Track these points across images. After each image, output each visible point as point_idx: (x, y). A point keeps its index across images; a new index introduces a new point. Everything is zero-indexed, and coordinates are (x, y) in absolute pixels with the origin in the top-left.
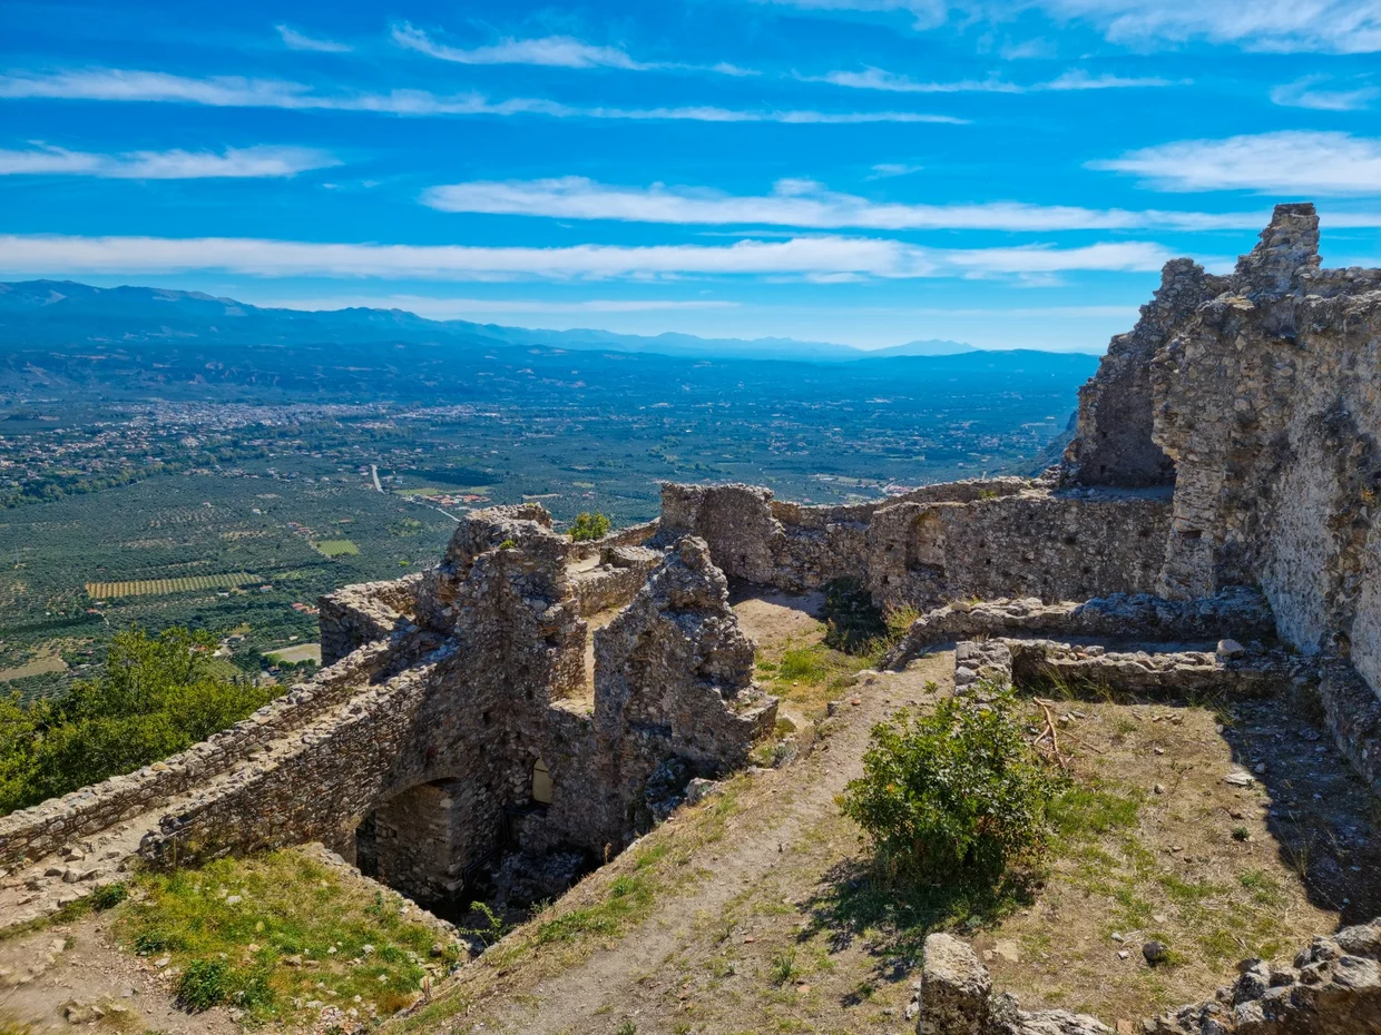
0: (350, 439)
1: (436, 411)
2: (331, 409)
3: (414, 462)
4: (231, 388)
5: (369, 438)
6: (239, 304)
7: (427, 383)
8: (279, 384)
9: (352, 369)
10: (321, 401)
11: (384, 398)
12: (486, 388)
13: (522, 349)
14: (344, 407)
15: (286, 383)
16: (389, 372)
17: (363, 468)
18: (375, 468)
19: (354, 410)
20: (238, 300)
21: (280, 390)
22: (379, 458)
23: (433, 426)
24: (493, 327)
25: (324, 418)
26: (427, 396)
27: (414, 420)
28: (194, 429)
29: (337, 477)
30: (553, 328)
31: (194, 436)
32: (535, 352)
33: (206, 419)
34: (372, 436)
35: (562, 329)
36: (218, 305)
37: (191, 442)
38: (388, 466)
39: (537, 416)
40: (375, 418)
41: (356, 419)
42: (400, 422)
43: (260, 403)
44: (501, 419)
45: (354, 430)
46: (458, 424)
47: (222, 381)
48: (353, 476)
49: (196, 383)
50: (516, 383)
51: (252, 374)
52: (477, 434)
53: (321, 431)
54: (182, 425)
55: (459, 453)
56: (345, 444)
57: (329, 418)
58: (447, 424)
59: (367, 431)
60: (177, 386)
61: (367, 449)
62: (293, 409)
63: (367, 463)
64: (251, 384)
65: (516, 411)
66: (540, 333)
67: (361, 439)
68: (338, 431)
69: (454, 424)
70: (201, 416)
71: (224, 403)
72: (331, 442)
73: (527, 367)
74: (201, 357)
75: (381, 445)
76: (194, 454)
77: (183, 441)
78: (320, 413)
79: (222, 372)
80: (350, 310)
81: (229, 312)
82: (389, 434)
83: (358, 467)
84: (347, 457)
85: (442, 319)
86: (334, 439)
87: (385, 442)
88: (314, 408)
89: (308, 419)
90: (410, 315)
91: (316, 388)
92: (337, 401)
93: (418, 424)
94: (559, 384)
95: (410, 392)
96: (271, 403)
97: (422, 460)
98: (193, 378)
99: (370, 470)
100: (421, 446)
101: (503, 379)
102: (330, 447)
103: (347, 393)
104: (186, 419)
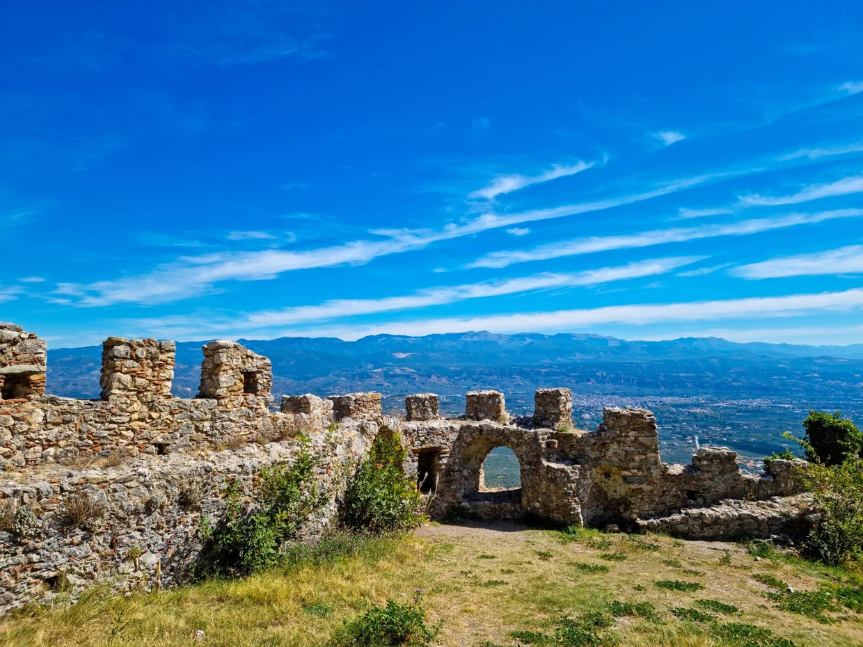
0: (680, 418)
1: (741, 402)
2: (668, 400)
3: (725, 435)
4: (610, 387)
5: (692, 419)
6: (616, 339)
7: (735, 384)
8: (638, 384)
9: (682, 375)
10: (662, 395)
11: (703, 393)
12: (781, 388)
13: (809, 360)
14: (677, 399)
15: (642, 383)
16: (707, 377)
17: (689, 438)
18: (697, 438)
19: (683, 400)
20: (615, 337)
21: (637, 388)
22: (700, 431)
23: (739, 412)
24: (785, 345)
25: (664, 405)
26: (736, 392)
27: (724, 408)
28: (589, 409)
29: (671, 442)
30: (834, 344)
31: (588, 413)
32: (822, 361)
33: (595, 403)
34: (695, 417)
35: (843, 344)
36: (604, 341)
37: (587, 416)
38: (706, 437)
39: (824, 408)
40: (698, 405)
41: (685, 406)
42: (715, 409)
43: (625, 395)
44: (793, 409)
45: (683, 413)
46: (758, 411)
47: (604, 382)
48: (682, 442)
49: (591, 383)
50: (805, 384)
51: (622, 378)
52: (774, 418)
53: (661, 413)
54: (583, 406)
55: (758, 431)
56: (677, 421)
57: (667, 405)
58: (750, 411)
59: (692, 413)
60: (581, 385)
61: (692, 426)
62: (645, 399)
63: (692, 434)
64: (621, 384)
65: (805, 404)
66: (823, 348)
67: (688, 418)
68: (672, 413)
69: (756, 411)
70: (593, 402)
71: (606, 395)
72: (668, 420)
73: (814, 372)
74: (594, 369)
75: (702, 423)
76: (588, 423)
77: (583, 415)
78: (661, 402)
79: (605, 377)
80: (682, 339)
81: (611, 344)
82: (706, 416)
83: (686, 437)
84: (678, 430)
85: (744, 342)
86: (669, 418)
87: (705, 422)
88: (658, 399)
89: (654, 406)
90: (721, 340)
91: (658, 387)
92: (672, 395)
93: (729, 411)
94: (844, 384)
95: (720, 389)
96: (631, 395)
97: (731, 435)
98: (589, 381)
99: (694, 439)
100: (729, 425)
101: (794, 381)
102: (667, 423)
103: (679, 390)
104: (586, 404)
